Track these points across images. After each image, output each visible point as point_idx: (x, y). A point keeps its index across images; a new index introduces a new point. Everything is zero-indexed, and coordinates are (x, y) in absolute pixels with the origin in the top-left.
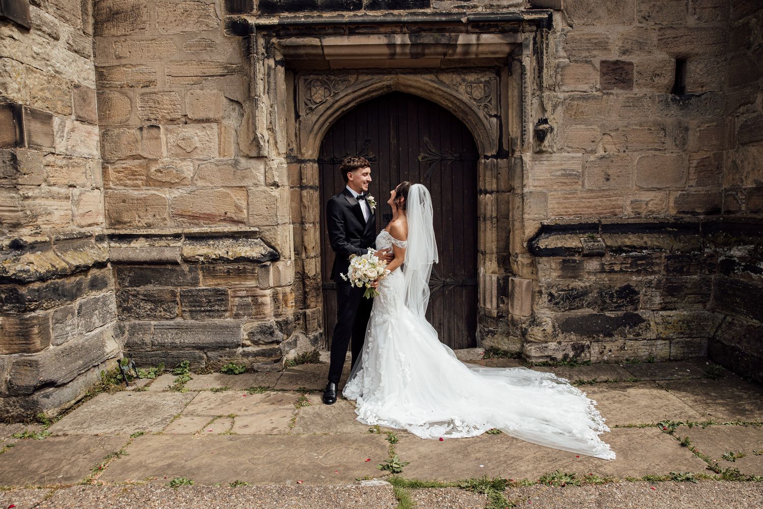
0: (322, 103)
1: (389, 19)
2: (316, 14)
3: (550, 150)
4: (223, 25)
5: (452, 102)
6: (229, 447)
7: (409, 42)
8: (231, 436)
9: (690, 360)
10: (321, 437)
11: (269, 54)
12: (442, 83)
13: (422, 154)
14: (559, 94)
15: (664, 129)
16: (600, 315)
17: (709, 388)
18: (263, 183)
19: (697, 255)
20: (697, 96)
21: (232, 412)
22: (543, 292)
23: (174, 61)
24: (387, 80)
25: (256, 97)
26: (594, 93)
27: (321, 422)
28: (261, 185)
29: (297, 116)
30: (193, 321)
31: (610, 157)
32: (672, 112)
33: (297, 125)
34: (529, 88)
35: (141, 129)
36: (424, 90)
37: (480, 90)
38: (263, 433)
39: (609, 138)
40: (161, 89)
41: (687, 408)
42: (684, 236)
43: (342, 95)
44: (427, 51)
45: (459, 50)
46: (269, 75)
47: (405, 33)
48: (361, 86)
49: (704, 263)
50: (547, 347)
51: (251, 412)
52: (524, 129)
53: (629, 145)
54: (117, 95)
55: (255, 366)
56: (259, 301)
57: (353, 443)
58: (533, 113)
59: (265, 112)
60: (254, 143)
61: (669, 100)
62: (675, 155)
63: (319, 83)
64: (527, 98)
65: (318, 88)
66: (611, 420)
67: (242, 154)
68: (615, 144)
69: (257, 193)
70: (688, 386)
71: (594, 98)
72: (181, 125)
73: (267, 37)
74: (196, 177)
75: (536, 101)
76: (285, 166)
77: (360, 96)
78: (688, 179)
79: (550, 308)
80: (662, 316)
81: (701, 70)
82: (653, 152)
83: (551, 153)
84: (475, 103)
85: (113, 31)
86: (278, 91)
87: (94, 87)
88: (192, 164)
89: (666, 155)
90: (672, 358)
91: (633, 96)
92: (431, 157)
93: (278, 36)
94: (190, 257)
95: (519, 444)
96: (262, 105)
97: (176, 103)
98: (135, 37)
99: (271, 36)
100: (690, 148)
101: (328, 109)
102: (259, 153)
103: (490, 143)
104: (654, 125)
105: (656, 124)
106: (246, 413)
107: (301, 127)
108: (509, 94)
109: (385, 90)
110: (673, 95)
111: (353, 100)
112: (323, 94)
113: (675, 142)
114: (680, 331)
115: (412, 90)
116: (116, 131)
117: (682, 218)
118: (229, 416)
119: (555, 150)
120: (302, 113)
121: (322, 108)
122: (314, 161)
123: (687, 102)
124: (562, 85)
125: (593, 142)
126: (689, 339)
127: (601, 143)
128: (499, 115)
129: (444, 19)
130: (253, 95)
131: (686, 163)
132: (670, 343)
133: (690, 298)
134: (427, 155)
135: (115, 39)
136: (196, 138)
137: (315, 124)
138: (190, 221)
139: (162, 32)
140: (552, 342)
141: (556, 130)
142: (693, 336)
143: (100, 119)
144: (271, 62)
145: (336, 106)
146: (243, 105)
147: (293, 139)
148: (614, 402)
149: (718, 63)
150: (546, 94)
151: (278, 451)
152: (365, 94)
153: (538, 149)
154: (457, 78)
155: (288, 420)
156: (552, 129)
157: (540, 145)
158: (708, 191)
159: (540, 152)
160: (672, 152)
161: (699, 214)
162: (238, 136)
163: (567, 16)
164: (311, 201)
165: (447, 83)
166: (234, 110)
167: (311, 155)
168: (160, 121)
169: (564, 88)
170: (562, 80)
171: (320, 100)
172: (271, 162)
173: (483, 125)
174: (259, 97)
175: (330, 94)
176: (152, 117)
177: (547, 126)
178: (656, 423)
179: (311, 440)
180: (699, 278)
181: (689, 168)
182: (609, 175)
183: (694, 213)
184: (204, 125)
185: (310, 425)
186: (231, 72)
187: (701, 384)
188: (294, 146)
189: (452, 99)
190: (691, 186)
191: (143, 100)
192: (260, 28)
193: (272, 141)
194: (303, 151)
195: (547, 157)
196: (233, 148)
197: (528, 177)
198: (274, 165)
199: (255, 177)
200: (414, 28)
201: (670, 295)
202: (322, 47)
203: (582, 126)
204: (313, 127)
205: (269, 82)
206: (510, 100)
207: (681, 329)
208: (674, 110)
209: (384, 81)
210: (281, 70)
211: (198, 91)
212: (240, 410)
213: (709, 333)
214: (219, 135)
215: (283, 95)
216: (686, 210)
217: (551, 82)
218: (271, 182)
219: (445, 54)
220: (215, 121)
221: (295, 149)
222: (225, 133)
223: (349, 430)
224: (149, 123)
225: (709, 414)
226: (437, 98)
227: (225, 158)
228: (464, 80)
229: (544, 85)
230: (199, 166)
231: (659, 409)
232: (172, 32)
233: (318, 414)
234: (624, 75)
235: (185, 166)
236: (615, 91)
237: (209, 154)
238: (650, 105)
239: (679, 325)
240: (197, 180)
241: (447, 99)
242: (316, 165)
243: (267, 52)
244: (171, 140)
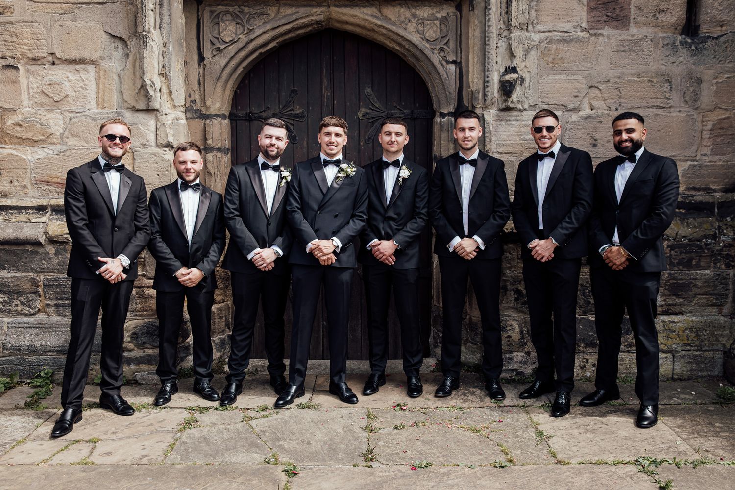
0: (233, 42)
3: (520, 107)
5: (400, 44)
6: (79, 480)
8: (86, 466)
9: (700, 380)
10: (201, 467)
12: (386, 18)
13: (363, 110)
14: (533, 34)
15: (669, 81)
16: (581, 318)
17: (715, 417)
18: (153, 144)
19: (711, 244)
20: (714, 38)
21: (96, 435)
22: (508, 288)
24: (317, 14)
25: (144, 33)
26: (579, 33)
27: (206, 448)
28: (151, 146)
29: (201, 59)
30: (60, 318)
31: (598, 116)
32: (681, 59)
33: (201, 70)
34: (495, 27)
36: (363, 28)
37: (435, 29)
38: (128, 462)
39: (597, 91)
40: (20, 19)
41: (679, 441)
42: (694, 218)
43: (258, 32)
46: (161, 5)
48: (284, 21)
49: (720, 254)
50: (511, 359)
51: (120, 435)
52: (486, 79)
53: (622, 101)
55: (139, 376)
56: (146, 293)
57: (240, 475)
58: (499, 60)
59: (157, 53)
60: (142, 91)
61: (678, 43)
62: (683, 115)
63: (229, 17)
64: (491, 40)
65: (227, 23)
66: (577, 453)
67: (126, 105)
68: (605, 100)
69: (145, 156)
70: (688, 413)
71: (578, 40)
72: (46, 66)
74: (66, 133)
75: (502, 44)
76: (183, 121)
77: (282, 35)
78: (700, 146)
79: (516, 309)
80: (663, 322)
81: (720, 4)
82: (654, 110)
83: (520, 110)
84: (427, 45)
86: (173, 26)
88: (61, 117)
89: (672, 114)
90: (676, 377)
91: (630, 38)
92: (374, 114)
94: (56, 237)
95: (450, 482)
96: (153, 43)
97: (40, 37)
100: (703, 106)
101: (241, 50)
102: (148, 105)
103: (446, 97)
104: (657, 75)
105: (659, 74)
106: (114, 437)
107: (206, 73)
108: (470, 35)
109: (315, 26)
110: (683, 36)
111: (274, 39)
112: (234, 31)
113: (684, 97)
114: (686, 342)
115: (350, 28)
117: (692, 196)
118: (90, 441)
119: (526, 106)
120: (207, 55)
121: (233, 49)
122: (223, 117)
123: (701, 45)
124: (537, 23)
125: (576, 96)
126: (698, 353)
127: (586, 99)
128: (459, 61)
130: (140, 30)
131: (698, 125)
132: (674, 356)
133: (700, 299)
134: (369, 111)
136: (67, 84)
137: (223, 69)
138: (58, 190)
140: (518, 352)
141: (528, 81)
142: (703, 349)
145: (251, 46)
146: (128, 42)
147: (196, 87)
148: (587, 431)
150: (516, 34)
151: (142, 485)
152: (289, 31)
153: (504, 106)
154: (404, 12)
155: (164, 446)
156: (523, 80)
157: (506, 101)
158: (727, 161)
159: (508, 109)
160: (680, 111)
161: (715, 191)
162: (121, 83)
164: (219, 167)
165: (393, 19)
166: (116, 48)
167: (220, 109)
168: (19, 59)
169: (539, 27)
170: (537, 17)
171: (231, 38)
172: (164, 117)
173: (438, 73)
174: (149, 33)
175: (244, 31)
176: (9, 54)
177: (515, 76)
178: (632, 459)
179: (187, 472)
180: (712, 274)
181: (702, 131)
182: (596, 140)
183: (708, 190)
184: (78, 67)
185: (191, 452)
187: (706, 412)
188: (197, 97)
189: (400, 40)
190: (705, 155)
193: (165, 90)
194: (208, 103)
195: (516, 116)
196: (115, 98)
197: (491, 141)
198: (168, 120)
199: (142, 135)
201: (674, 295)
203: (562, 77)
204: (222, 73)
205: (161, 14)
206: (471, 42)
207: (688, 339)
208: (684, 55)
209: (312, 15)
211: (69, 23)
212: (106, 433)
213: (724, 346)
214: (97, 80)
215: (181, 31)
216: (697, 186)
217: (522, 19)
218: (164, 142)
220: (92, 62)
221: (198, 101)
222: (105, 78)
223: (239, 460)
224: (4, 62)
225: (706, 451)
226: (381, 39)
227: (105, 111)
228: (414, 16)
229: (513, 23)
230: (70, 119)
231: (642, 441)
233: (205, 438)
234: (618, 11)
235: (52, 119)
236: (606, 31)
237: (84, 105)
238: (652, 49)
239: (685, 334)
240: (67, 138)
241: (393, 40)
242: (226, 122)
244: (35, 86)
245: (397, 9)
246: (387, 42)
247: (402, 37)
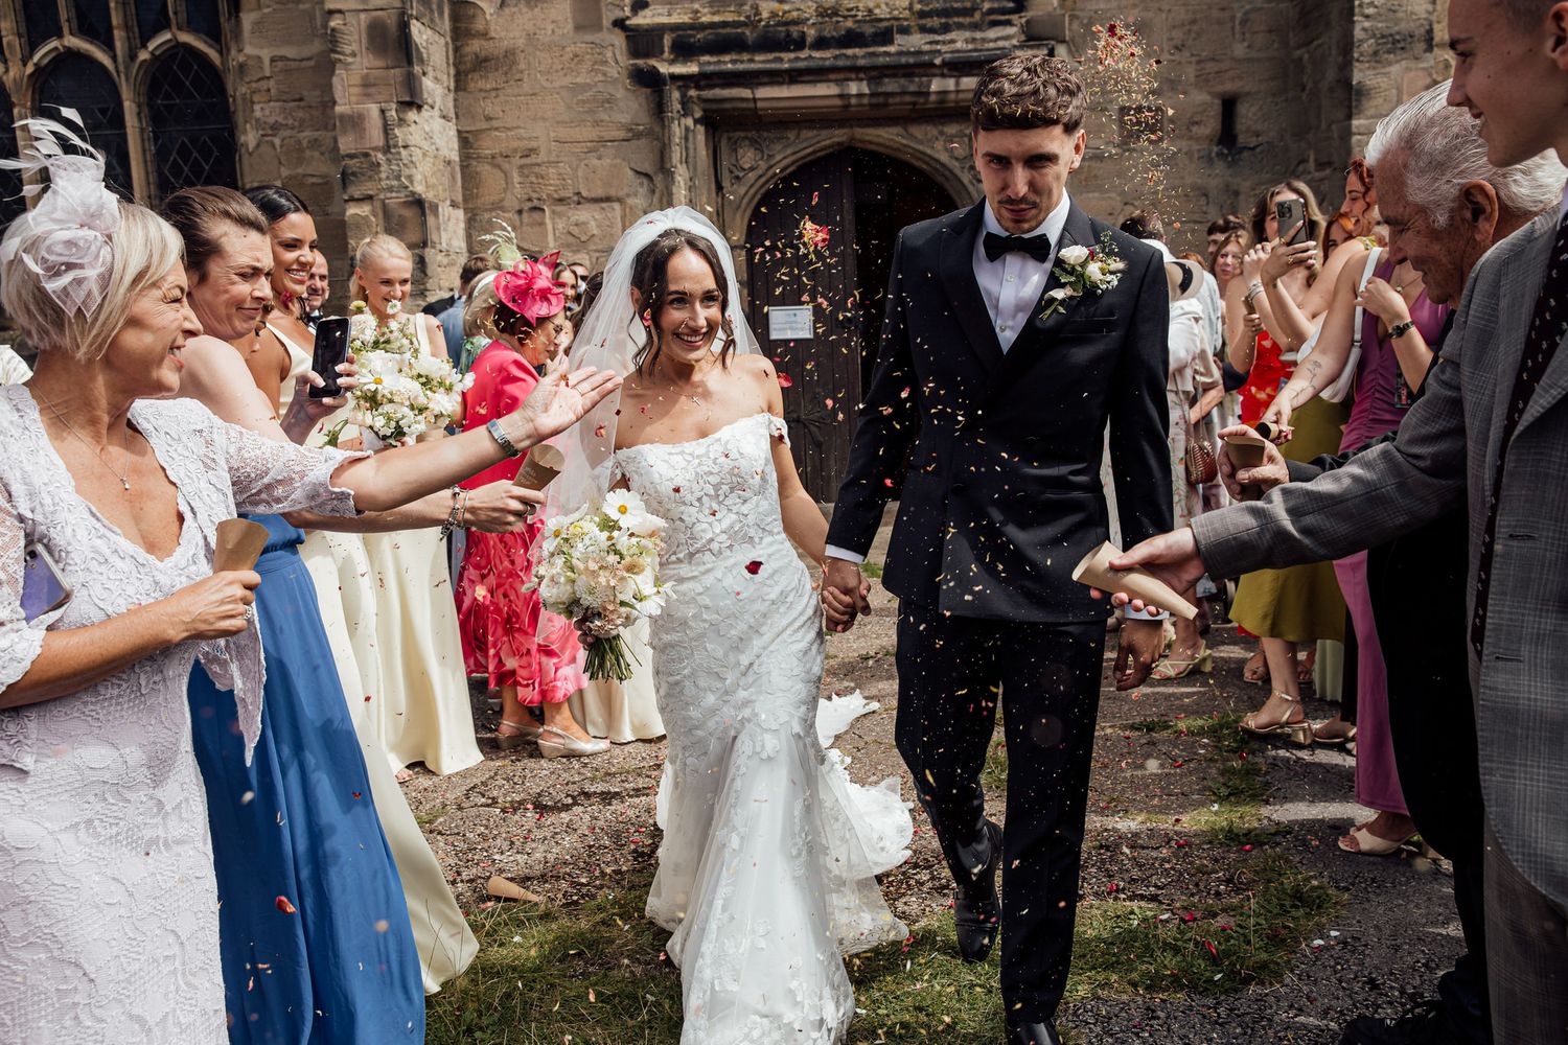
0: (752, 169)
1: (840, 63)
2: (745, 57)
4: (625, 73)
5: (928, 164)
7: (867, 91)
11: (686, 111)
12: (912, 137)
15: (1206, 195)
20: (1250, 149)
23: (563, 122)
24: (839, 136)
25: (671, 169)
26: (1112, 149)
29: (719, 188)
32: (1218, 171)
33: (720, 200)
35: (520, 212)
36: (887, 147)
40: (546, 160)
43: (778, 158)
44: (891, 101)
45: (933, 98)
46: (686, 139)
47: (862, 80)
48: (804, 145)
54: (487, 167)
59: (683, 188)
61: (1213, 155)
63: (747, 143)
65: (746, 149)
71: (1112, 156)
72: (572, 206)
73: (683, 89)
77: (802, 158)
81: (1255, 114)
82: (1192, 225)
84: (956, 164)
85: (481, 84)
86: (698, 159)
87: (457, 159)
91: (1164, 151)
93: (698, 87)
96: (679, 178)
97: (565, 177)
98: (510, 91)
99: (687, 88)
101: (760, 177)
104: (1192, 189)
105: (1194, 187)
107: (725, 203)
109: (836, 148)
110: (1219, 147)
111: (793, 163)
112: (753, 157)
115: (873, 147)
116: (487, 216)
120: (726, 184)
121: (752, 176)
122: (741, 247)
123: (1237, 157)
125: (1111, 214)
129: (911, 60)
130: (668, 166)
135: (484, 94)
136: (593, 223)
137: (743, 198)
139: (545, 83)
143: (466, 199)
144: (689, 122)
145: (771, 172)
146: (655, 178)
149: (1277, 104)
152: (809, 155)
154: (932, 130)
163: (1073, 49)
165: (919, 137)
166: (641, 184)
167: (739, 239)
168: (544, 201)
171: (750, 166)
173: (969, 193)
174: (676, 168)
175: (763, 157)
176: (535, 195)
184: (604, 205)
186: (638, 136)
189: (927, 159)
191: (522, 175)
192: (674, 77)
200: (874, 73)
202: (755, 100)
203: (1096, 195)
204: (741, 202)
205: (687, 148)
208: (1220, 167)
209: (834, 137)
210: (701, 129)
211: (595, 162)
214: (623, 218)
219: (915, 104)
220: (619, 200)
224: (530, 205)
226: (907, 158)
228: (942, 133)
232: (557, 84)
236: (1140, 146)
238: (1187, 163)
241: (920, 159)
242: (744, 253)
243: (683, 109)
244: (560, 226)
245: (923, 127)
246: (913, 161)
247: (930, 156)
